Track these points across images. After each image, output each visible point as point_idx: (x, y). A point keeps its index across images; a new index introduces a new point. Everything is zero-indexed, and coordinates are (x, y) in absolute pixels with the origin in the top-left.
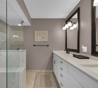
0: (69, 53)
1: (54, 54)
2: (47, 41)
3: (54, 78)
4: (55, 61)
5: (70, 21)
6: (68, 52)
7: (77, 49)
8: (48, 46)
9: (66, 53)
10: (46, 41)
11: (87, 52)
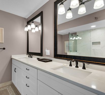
0: (32, 57)
1: (12, 59)
2: (3, 42)
3: (14, 92)
4: (15, 69)
5: (33, 22)
6: (30, 56)
7: (40, 53)
8: (4, 49)
9: (29, 57)
10: (1, 42)
11: (49, 55)
